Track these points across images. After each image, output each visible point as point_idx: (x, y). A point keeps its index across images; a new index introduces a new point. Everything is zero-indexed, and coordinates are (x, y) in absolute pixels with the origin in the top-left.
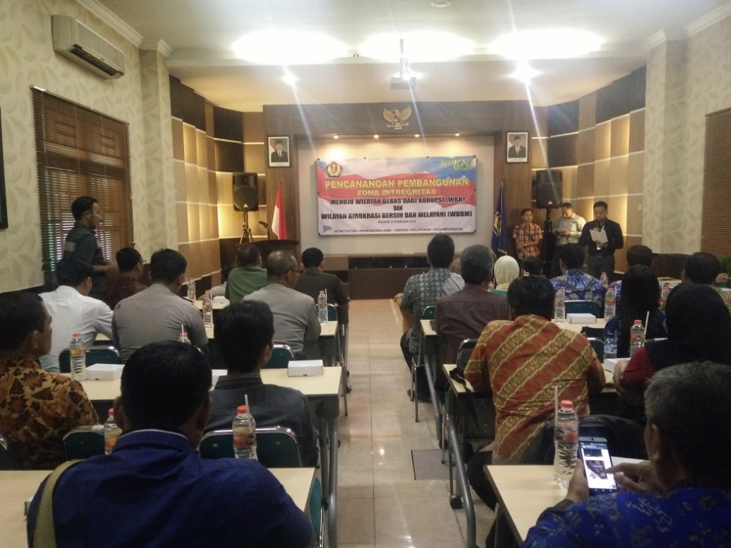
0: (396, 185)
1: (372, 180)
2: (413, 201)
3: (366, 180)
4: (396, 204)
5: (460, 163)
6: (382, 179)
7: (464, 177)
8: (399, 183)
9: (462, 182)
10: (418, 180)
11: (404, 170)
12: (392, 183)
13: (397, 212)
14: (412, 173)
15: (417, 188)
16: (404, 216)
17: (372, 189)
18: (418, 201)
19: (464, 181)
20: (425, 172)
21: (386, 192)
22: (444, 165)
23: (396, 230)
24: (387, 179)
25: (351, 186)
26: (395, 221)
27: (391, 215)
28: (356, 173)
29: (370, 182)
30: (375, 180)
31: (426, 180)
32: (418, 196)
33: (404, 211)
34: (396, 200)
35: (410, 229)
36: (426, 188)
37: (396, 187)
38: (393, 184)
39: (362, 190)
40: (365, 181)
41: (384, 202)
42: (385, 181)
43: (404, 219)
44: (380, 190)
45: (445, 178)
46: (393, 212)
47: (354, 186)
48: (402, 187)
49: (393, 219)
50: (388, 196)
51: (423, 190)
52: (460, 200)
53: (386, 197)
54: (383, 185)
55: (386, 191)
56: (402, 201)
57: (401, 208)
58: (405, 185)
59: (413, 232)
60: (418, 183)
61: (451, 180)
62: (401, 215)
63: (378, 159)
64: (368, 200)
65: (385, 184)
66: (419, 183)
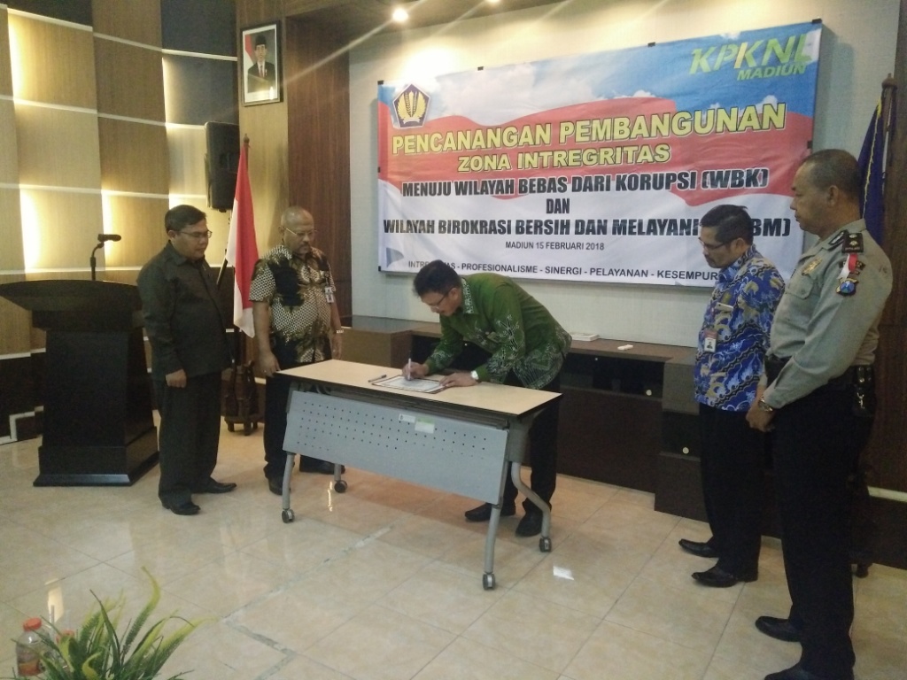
0: (556, 138)
1: (494, 129)
2: (600, 186)
3: (480, 128)
4: (554, 196)
5: (758, 54)
6: (519, 124)
7: (771, 99)
8: (563, 133)
9: (760, 117)
10: (617, 121)
11: (579, 92)
12: (545, 135)
13: (554, 217)
14: (601, 99)
15: (615, 145)
16: (572, 229)
17: (494, 152)
18: (613, 184)
19: (769, 113)
20: (641, 94)
21: (531, 160)
22: (703, 64)
23: (548, 270)
24: (531, 122)
25: (447, 145)
26: (551, 245)
27: (538, 226)
28: (459, 112)
29: (490, 132)
30: (503, 127)
31: (640, 120)
32: (614, 170)
33: (572, 216)
34: (552, 180)
35: (586, 268)
36: (639, 143)
37: (555, 146)
38: (547, 138)
39: (471, 155)
40: (479, 133)
41: (523, 190)
42: (527, 129)
43: (572, 237)
44: (514, 153)
45: (704, 107)
46: (544, 217)
47: (453, 146)
48: (572, 144)
49: (544, 238)
50: (532, 171)
51: (630, 150)
52: (752, 179)
53: (528, 174)
54: (523, 140)
55: (528, 157)
56: (570, 187)
57: (564, 206)
58: (579, 138)
59: (594, 278)
60: (617, 128)
61: (722, 113)
62: (565, 226)
63: (511, 66)
64: (484, 183)
65: (526, 137)
66: (620, 128)
